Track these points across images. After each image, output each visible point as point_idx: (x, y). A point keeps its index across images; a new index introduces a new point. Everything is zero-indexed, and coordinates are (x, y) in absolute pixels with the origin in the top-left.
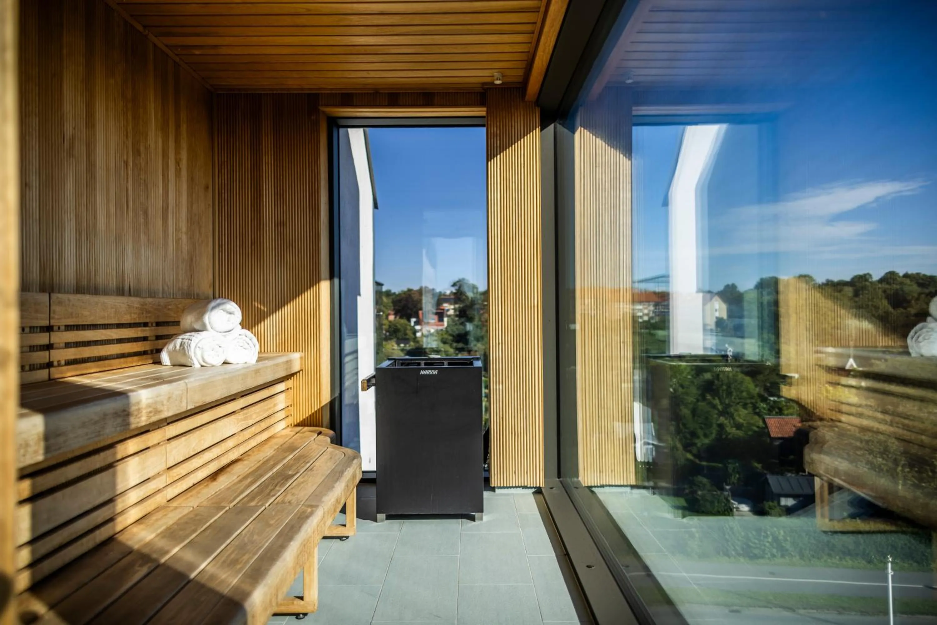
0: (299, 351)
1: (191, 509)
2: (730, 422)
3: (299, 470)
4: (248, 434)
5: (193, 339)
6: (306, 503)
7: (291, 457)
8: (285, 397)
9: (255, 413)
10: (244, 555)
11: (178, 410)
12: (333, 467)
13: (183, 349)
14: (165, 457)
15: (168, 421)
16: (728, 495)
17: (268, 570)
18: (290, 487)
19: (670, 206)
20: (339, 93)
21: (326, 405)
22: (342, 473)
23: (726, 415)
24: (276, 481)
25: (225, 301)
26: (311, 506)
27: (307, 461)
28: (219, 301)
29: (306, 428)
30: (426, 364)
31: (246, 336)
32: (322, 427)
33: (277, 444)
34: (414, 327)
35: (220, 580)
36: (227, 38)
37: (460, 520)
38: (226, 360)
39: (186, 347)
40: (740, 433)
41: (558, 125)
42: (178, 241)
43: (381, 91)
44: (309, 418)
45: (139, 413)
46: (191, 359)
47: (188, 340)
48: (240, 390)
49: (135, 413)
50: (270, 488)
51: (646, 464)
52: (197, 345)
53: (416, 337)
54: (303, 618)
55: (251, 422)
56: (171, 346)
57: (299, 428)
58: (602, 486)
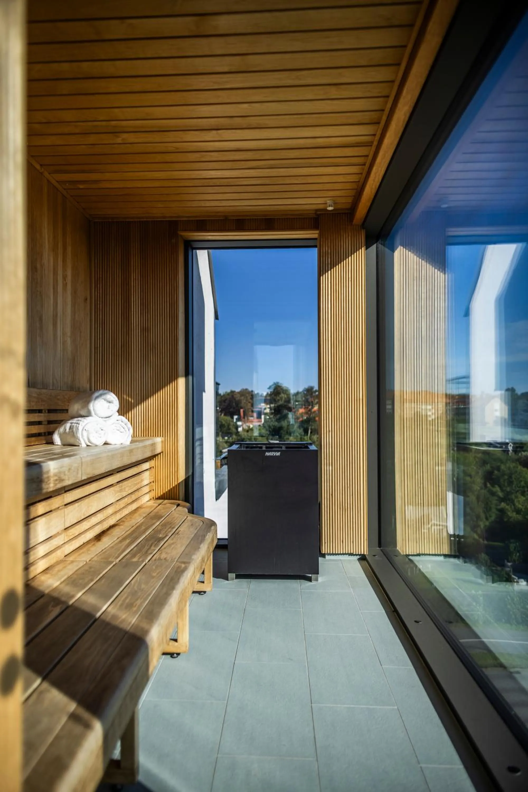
0: (160, 436)
1: (85, 563)
2: (511, 507)
3: (167, 533)
4: (122, 503)
5: (81, 423)
6: (179, 560)
7: (158, 523)
8: (149, 475)
9: (127, 486)
10: (137, 600)
11: (75, 479)
12: (196, 531)
13: (73, 431)
14: (63, 519)
15: (66, 489)
16: (510, 571)
17: (159, 613)
18: (163, 547)
19: (470, 316)
20: (195, 220)
21: (182, 481)
22: (204, 537)
23: (508, 502)
24: (151, 543)
25: (106, 391)
26: (184, 563)
27: (172, 527)
28: (101, 392)
29: (166, 501)
30: (267, 448)
31: (122, 422)
32: (179, 500)
33: (145, 513)
34: (236, 423)
35: (120, 620)
36: (107, 174)
37: (299, 580)
38: (106, 441)
39: (74, 430)
40: (519, 517)
41: (380, 246)
42: (64, 343)
43: (230, 218)
44: (168, 492)
45: (48, 480)
46: (79, 440)
47: (76, 424)
48: (118, 466)
49: (46, 480)
50: (146, 547)
51: (456, 537)
52: (83, 428)
53: (238, 432)
54: (177, 657)
55: (124, 494)
56: (62, 430)
57: (160, 501)
58: (419, 555)
